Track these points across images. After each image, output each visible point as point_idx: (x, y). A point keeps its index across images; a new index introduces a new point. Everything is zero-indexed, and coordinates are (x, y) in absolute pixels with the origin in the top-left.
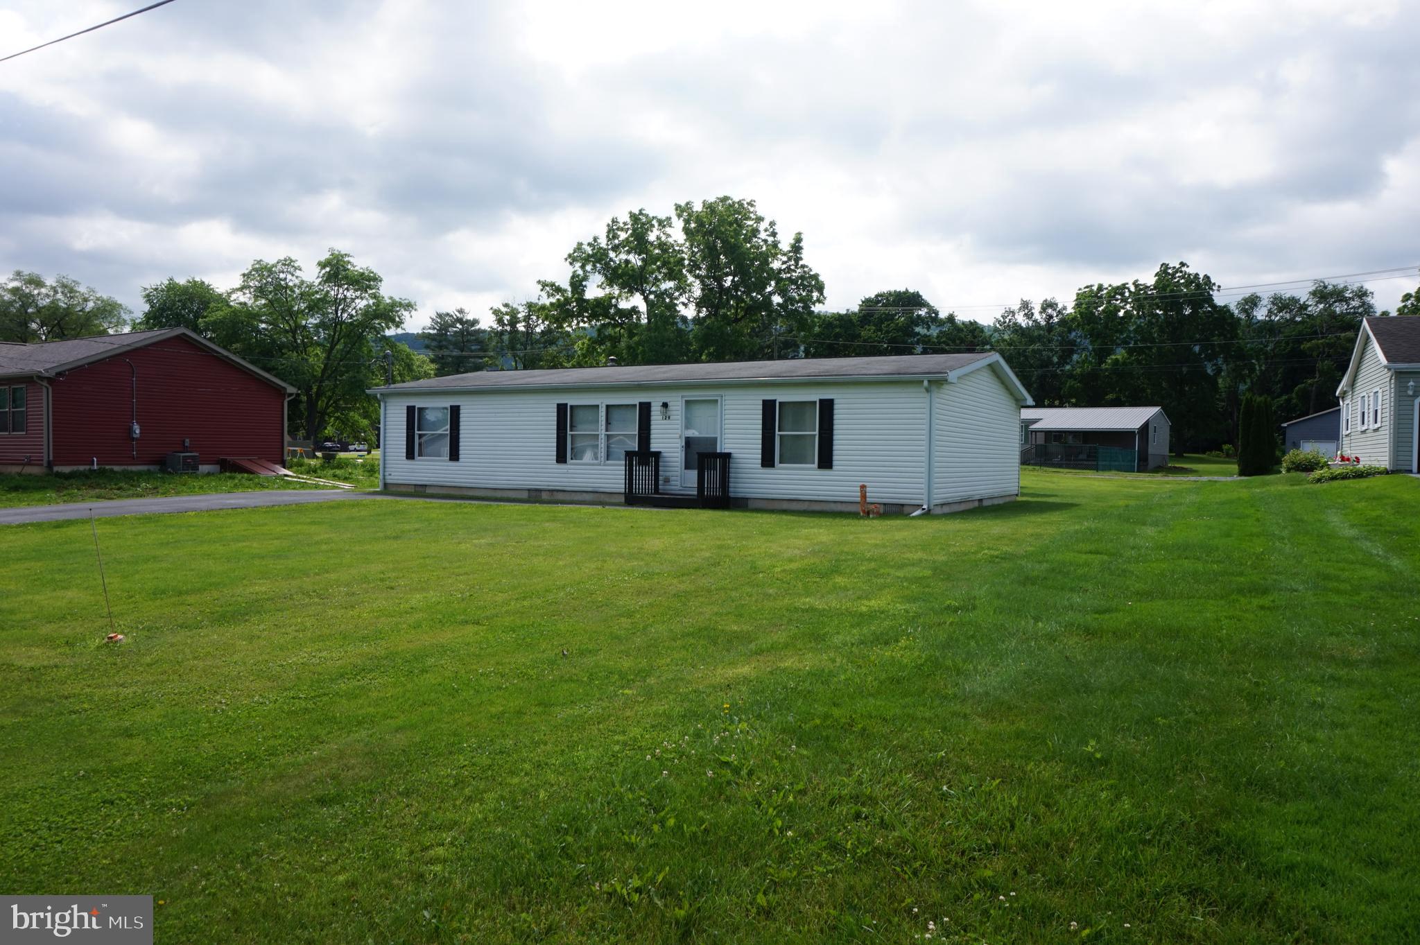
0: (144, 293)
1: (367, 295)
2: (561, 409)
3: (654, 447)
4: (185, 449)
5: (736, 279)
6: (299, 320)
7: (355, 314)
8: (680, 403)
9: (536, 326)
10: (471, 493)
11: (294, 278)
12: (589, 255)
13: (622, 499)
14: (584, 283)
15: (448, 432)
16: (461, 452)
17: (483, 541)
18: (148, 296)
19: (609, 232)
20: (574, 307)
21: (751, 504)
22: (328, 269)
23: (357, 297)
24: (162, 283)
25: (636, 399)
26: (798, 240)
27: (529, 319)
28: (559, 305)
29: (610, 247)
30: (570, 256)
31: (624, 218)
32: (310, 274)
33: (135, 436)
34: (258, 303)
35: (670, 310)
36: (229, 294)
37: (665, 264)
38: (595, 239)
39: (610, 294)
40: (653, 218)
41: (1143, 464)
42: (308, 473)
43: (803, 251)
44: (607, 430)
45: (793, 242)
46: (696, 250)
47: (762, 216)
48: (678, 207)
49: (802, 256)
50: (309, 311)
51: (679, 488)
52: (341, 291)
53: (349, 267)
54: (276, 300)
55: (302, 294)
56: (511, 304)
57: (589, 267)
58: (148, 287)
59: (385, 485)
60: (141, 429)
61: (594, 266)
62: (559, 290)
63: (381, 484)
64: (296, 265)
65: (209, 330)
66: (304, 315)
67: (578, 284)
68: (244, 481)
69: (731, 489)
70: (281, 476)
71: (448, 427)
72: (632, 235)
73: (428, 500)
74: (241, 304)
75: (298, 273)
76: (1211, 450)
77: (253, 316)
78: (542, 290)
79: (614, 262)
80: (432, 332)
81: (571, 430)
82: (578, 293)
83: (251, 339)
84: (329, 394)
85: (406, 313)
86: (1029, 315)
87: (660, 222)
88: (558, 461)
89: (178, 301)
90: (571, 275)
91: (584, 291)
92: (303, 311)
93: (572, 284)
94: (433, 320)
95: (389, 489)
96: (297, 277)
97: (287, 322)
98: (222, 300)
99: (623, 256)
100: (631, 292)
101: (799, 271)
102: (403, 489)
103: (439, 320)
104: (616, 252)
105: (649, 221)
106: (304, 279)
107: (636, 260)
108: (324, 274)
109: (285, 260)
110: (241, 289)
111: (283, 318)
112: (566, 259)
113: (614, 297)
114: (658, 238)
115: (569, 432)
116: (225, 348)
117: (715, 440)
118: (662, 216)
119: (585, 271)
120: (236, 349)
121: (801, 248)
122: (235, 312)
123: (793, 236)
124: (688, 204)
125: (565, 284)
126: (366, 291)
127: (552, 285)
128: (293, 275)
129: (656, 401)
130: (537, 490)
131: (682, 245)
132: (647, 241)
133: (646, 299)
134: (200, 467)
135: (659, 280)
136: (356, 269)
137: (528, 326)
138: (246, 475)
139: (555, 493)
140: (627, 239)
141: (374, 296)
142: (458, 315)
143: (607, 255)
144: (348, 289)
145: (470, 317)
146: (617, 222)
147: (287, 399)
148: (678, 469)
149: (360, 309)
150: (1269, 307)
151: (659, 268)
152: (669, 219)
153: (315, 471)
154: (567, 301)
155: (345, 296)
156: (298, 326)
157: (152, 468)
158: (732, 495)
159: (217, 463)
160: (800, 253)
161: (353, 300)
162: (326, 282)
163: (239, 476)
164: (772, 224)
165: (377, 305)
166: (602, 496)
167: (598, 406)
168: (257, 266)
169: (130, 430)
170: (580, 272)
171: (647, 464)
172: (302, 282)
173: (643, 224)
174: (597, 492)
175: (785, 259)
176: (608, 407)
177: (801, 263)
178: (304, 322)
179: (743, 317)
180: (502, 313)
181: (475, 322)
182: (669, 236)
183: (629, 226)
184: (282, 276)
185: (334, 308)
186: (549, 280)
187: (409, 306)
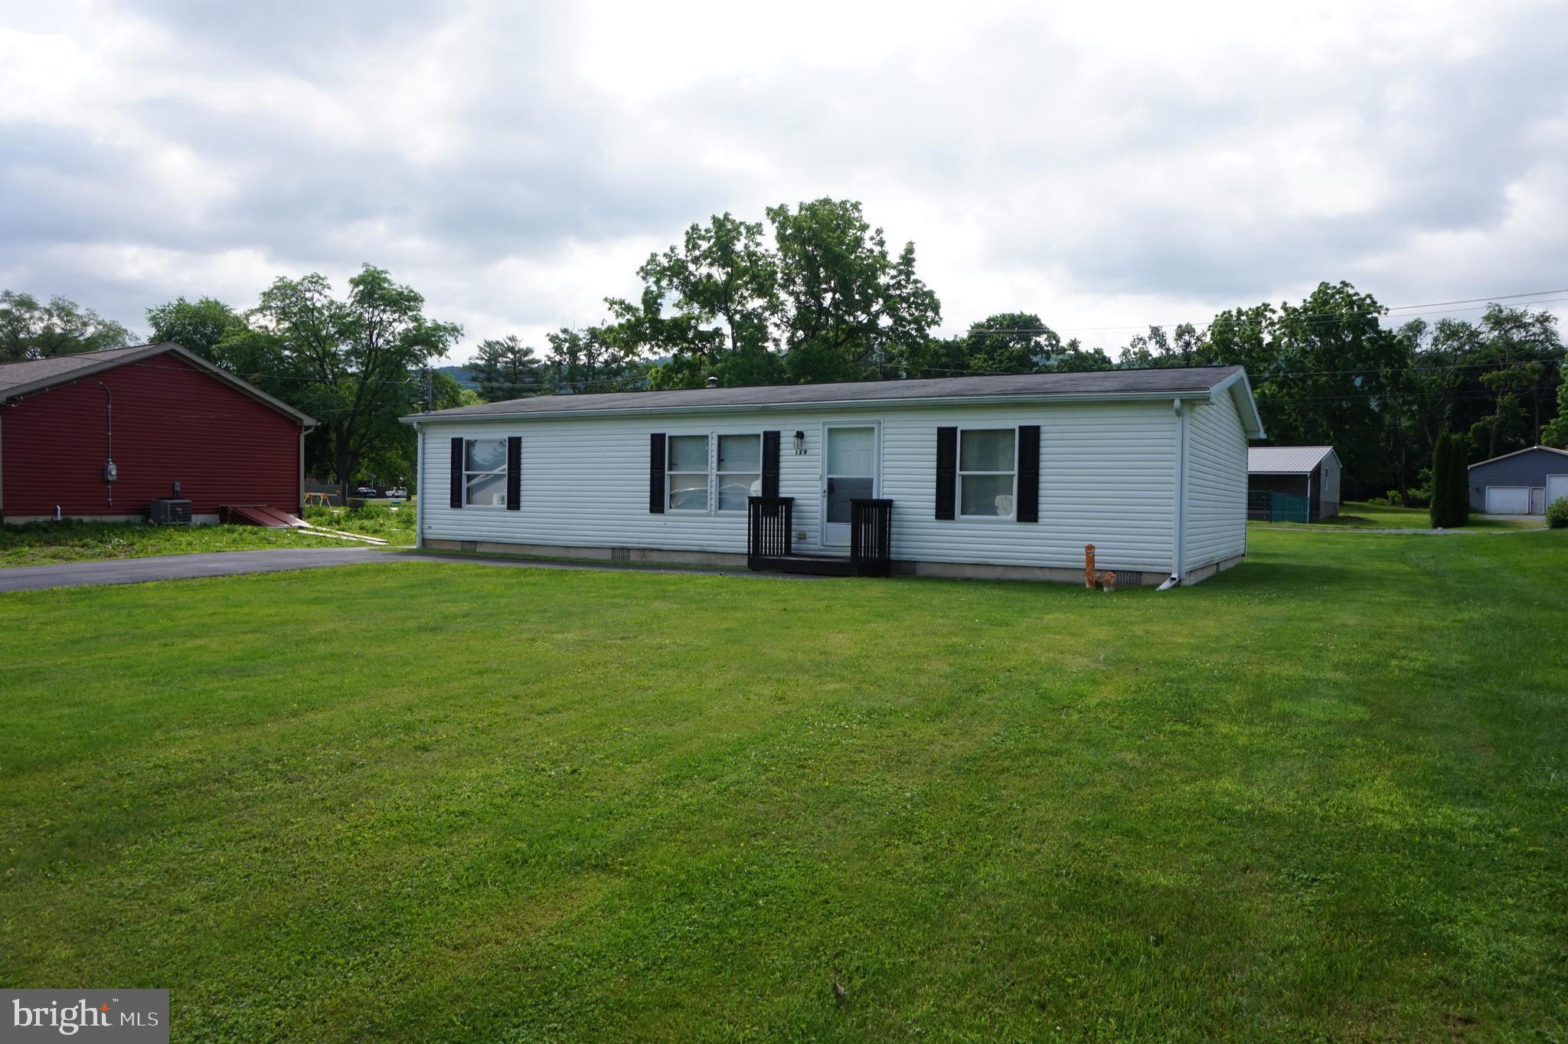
0: (149, 316)
1: (406, 317)
2: (657, 441)
3: (785, 492)
4: (175, 495)
5: (837, 296)
6: (327, 346)
7: (392, 339)
8: (820, 433)
9: (599, 355)
10: (535, 552)
11: (322, 298)
12: (664, 267)
13: (744, 562)
14: (659, 301)
15: (506, 472)
16: (522, 498)
17: (568, 636)
18: (153, 318)
19: (688, 241)
20: (647, 328)
21: (921, 570)
22: (361, 288)
23: (394, 320)
24: (170, 304)
25: (759, 427)
26: (910, 250)
27: (591, 347)
28: (629, 327)
29: (689, 258)
30: (642, 269)
31: (705, 224)
32: (340, 292)
33: (110, 478)
34: (281, 327)
35: (760, 333)
36: (247, 317)
37: (754, 278)
38: (672, 249)
39: (689, 313)
40: (741, 223)
41: (1315, 514)
42: (330, 524)
43: (915, 264)
44: (719, 470)
45: (903, 253)
46: (790, 261)
47: (867, 223)
48: (769, 210)
49: (914, 269)
50: (340, 336)
51: (818, 547)
52: (376, 313)
53: (386, 285)
54: (302, 322)
55: (331, 317)
56: (570, 330)
57: (664, 283)
58: (154, 308)
59: (424, 541)
60: (118, 470)
61: (671, 281)
62: (629, 308)
63: (418, 540)
64: (324, 283)
65: (225, 358)
66: (334, 341)
67: (651, 302)
68: (246, 534)
69: (892, 550)
70: (294, 528)
71: (506, 466)
72: (715, 244)
73: (481, 563)
74: (261, 327)
75: (326, 292)
76: (1374, 497)
77: (275, 342)
78: (610, 309)
79: (695, 276)
80: (480, 362)
81: (670, 469)
82: (651, 312)
83: (273, 367)
84: (363, 430)
85: (450, 338)
86: (1162, 343)
87: (749, 229)
88: (652, 510)
89: (189, 325)
90: (644, 291)
91: (659, 310)
92: (333, 336)
93: (645, 302)
94: (481, 349)
95: (428, 547)
96: (325, 297)
97: (315, 348)
98: (240, 324)
99: (704, 270)
100: (713, 313)
101: (910, 286)
102: (446, 547)
103: (488, 350)
104: (697, 264)
105: (736, 228)
106: (333, 299)
107: (719, 275)
108: (357, 293)
109: (313, 277)
110: (261, 310)
111: (310, 344)
112: (638, 273)
113: (693, 318)
114: (746, 247)
115: (667, 472)
116: (242, 378)
117: (870, 482)
118: (751, 222)
119: (660, 287)
120: (255, 379)
121: (913, 260)
122: (255, 337)
123: (904, 246)
124: (782, 207)
125: (637, 302)
126: (406, 313)
127: (622, 303)
128: (321, 294)
129: (787, 430)
130: (623, 549)
131: (774, 256)
132: (733, 251)
133: (731, 320)
134: (194, 517)
135: (745, 298)
136: (394, 287)
137: (590, 355)
138: (249, 527)
139: (648, 553)
140: (710, 248)
141: (415, 319)
142: (510, 343)
143: (686, 268)
144: (384, 311)
145: (523, 346)
146: (697, 229)
147: (304, 433)
148: (818, 521)
149: (399, 334)
150: (1435, 334)
151: (746, 283)
152: (759, 225)
153: (338, 523)
154: (639, 322)
155: (381, 318)
156: (326, 354)
157: (131, 518)
158: (893, 557)
159: (214, 511)
160: (912, 267)
161: (390, 323)
162: (359, 302)
163: (240, 528)
164: (879, 232)
165: (418, 329)
166: (713, 557)
167: (706, 437)
168: (279, 284)
169: (104, 471)
170: (654, 288)
171: (775, 514)
172: (332, 303)
173: (730, 231)
174: (706, 552)
175: (893, 272)
176: (720, 437)
177: (913, 278)
178: (334, 349)
179: (844, 341)
180: (560, 339)
181: (528, 351)
182: (758, 245)
183: (713, 234)
184: (308, 295)
185: (368, 333)
186: (617, 298)
187: (454, 331)
